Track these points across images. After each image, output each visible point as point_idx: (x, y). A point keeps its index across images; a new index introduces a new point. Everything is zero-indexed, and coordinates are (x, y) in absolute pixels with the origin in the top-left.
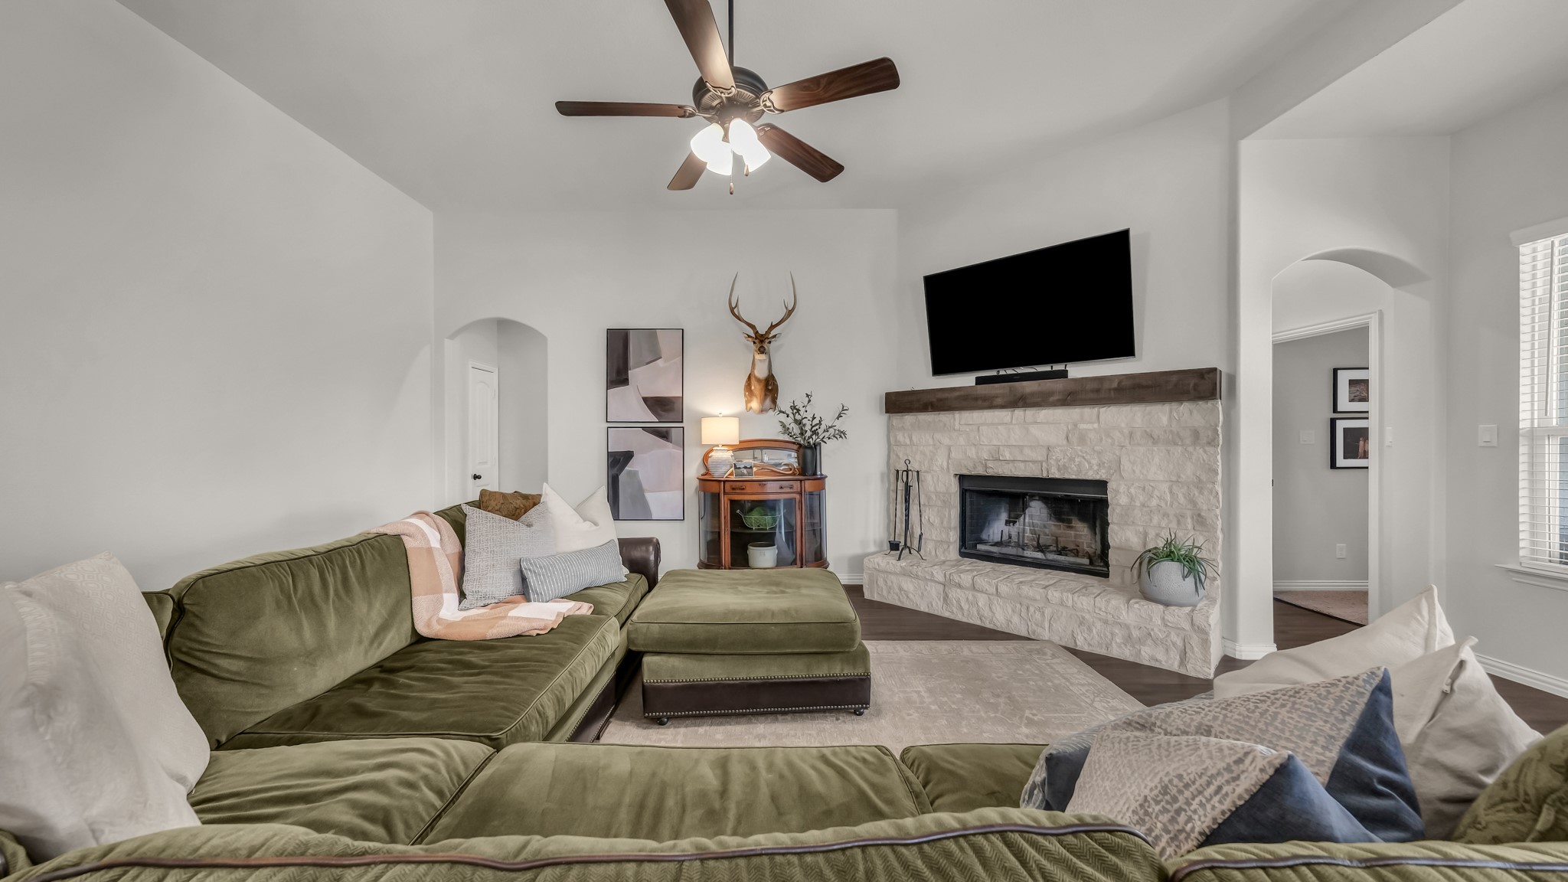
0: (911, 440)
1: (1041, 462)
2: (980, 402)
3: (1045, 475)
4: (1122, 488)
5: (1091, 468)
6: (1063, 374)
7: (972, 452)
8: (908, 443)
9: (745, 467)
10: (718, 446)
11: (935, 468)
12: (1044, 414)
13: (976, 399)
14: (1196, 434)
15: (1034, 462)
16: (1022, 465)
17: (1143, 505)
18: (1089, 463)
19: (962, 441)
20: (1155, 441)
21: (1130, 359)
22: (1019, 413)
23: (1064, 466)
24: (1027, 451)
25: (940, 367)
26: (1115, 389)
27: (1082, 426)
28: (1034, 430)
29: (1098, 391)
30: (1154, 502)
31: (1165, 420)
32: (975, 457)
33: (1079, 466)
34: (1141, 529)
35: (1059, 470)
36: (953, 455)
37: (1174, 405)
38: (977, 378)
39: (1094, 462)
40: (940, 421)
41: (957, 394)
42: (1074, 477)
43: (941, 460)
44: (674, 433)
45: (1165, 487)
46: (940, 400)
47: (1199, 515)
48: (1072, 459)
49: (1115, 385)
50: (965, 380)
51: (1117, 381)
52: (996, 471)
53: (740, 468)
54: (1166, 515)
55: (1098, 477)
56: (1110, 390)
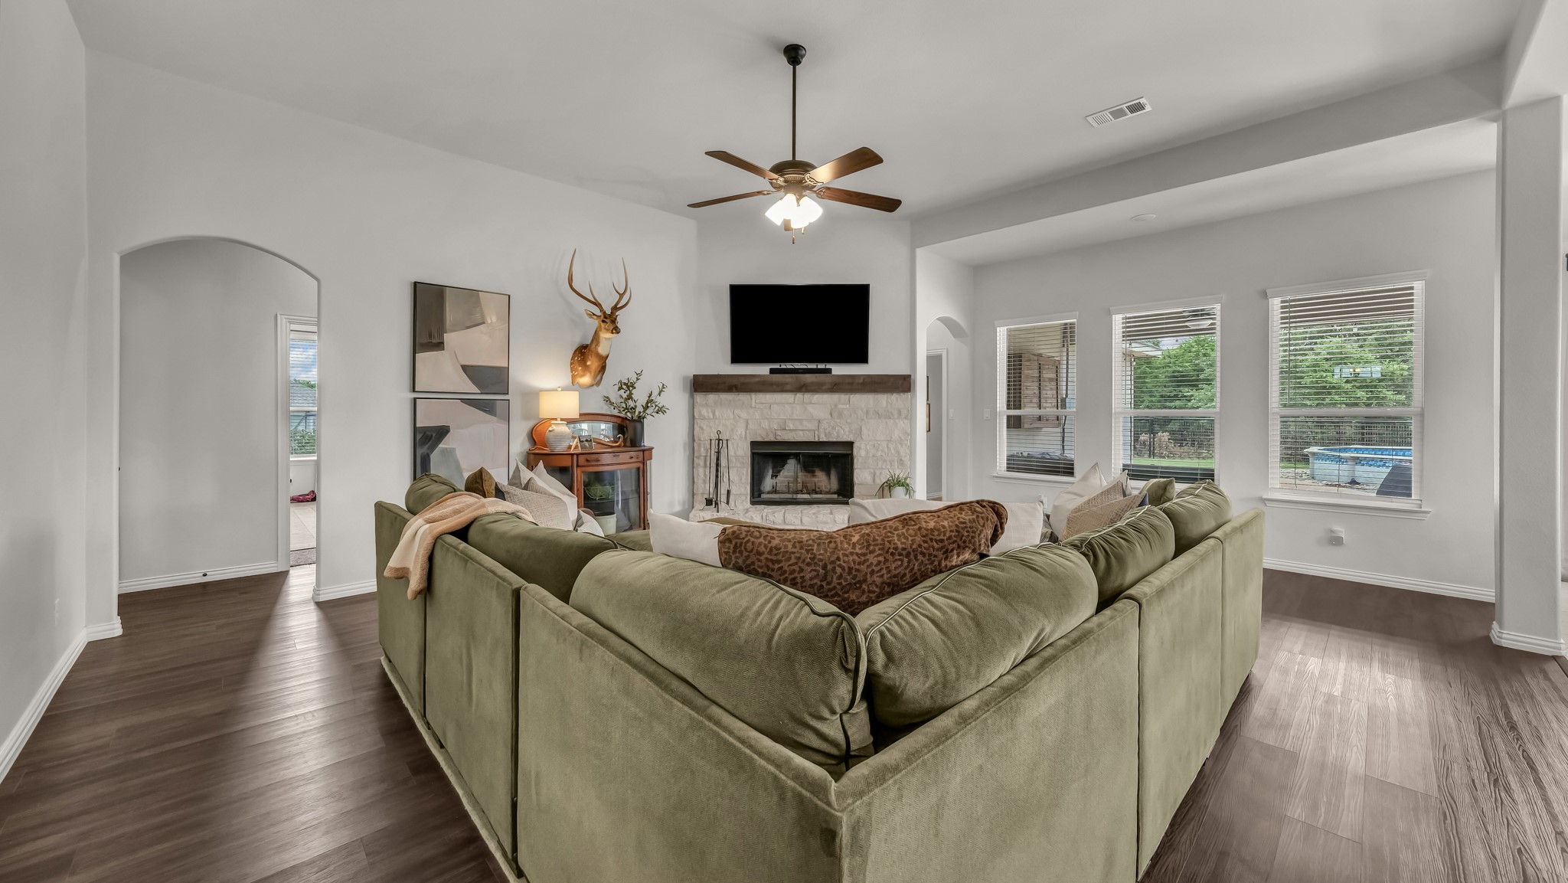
0: (714, 414)
1: (814, 431)
2: (775, 387)
3: (817, 440)
4: (863, 446)
5: (845, 433)
6: (829, 371)
7: (765, 424)
8: (711, 415)
9: (587, 441)
10: (556, 419)
11: (735, 437)
12: (817, 397)
13: (771, 384)
14: (900, 412)
15: (809, 430)
16: (801, 433)
17: (874, 456)
18: (844, 430)
19: (757, 415)
20: (880, 417)
21: (866, 365)
22: (799, 396)
23: (829, 433)
24: (805, 423)
25: (737, 357)
26: (862, 384)
27: (840, 406)
28: (810, 408)
29: (852, 384)
30: (879, 454)
31: (884, 402)
32: (767, 427)
33: (838, 433)
34: (872, 471)
35: (826, 436)
36: (751, 426)
37: (889, 395)
38: (771, 369)
39: (847, 430)
40: (739, 400)
41: (757, 380)
42: (834, 440)
43: (741, 430)
44: (499, 406)
45: (884, 444)
46: (743, 384)
47: (901, 460)
48: (834, 428)
49: (861, 381)
50: (762, 370)
51: (862, 378)
52: (783, 437)
53: (583, 441)
54: (885, 461)
55: (849, 440)
56: (858, 384)
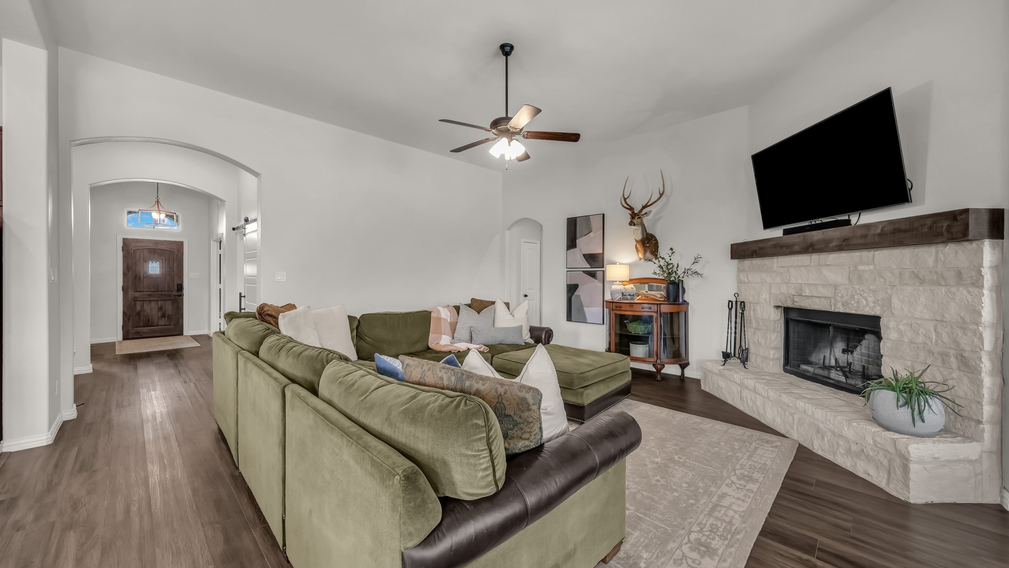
0: (748, 279)
1: (830, 298)
2: (784, 249)
3: (832, 310)
4: (892, 324)
5: (867, 305)
6: (847, 223)
7: (784, 289)
8: (747, 281)
9: (630, 295)
10: (616, 281)
11: (762, 301)
12: (832, 258)
13: (782, 247)
14: (959, 275)
15: (826, 298)
16: (817, 300)
17: (911, 342)
18: (866, 300)
19: (778, 280)
20: (922, 282)
21: (906, 204)
22: (815, 257)
23: (846, 302)
24: (820, 289)
25: (767, 224)
26: (880, 235)
27: (861, 268)
28: (825, 271)
29: (865, 236)
30: (920, 339)
31: (931, 262)
32: (786, 292)
33: (858, 302)
34: (909, 364)
35: (843, 305)
36: (772, 290)
37: (940, 247)
38: (784, 230)
39: (870, 299)
40: (765, 264)
41: (771, 243)
42: (854, 312)
43: (765, 296)
44: (599, 274)
45: (930, 326)
46: (761, 248)
47: (962, 356)
48: (852, 297)
49: (879, 231)
50: (777, 233)
51: (880, 227)
52: (800, 304)
53: (626, 295)
54: (931, 352)
55: (872, 313)
56: (875, 235)
